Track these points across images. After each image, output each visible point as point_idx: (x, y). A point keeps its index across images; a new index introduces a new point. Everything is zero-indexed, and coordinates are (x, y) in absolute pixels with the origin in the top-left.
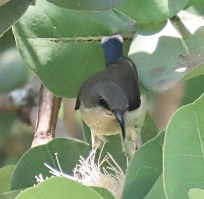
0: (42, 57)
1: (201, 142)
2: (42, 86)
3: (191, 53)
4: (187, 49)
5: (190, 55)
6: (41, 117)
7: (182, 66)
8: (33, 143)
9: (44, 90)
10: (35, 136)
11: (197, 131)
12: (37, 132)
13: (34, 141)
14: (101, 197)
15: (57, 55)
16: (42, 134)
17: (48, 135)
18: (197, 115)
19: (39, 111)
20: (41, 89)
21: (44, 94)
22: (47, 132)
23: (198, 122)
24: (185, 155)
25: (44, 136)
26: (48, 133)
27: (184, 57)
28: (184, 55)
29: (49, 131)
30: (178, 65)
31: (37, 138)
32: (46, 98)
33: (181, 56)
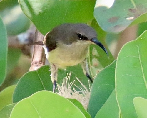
0: (36, 9)
1: (142, 66)
2: (36, 30)
3: (137, 8)
4: (134, 5)
5: (136, 9)
6: (35, 51)
7: (131, 16)
8: (30, 69)
9: (38, 33)
10: (32, 64)
11: (139, 59)
12: (33, 62)
13: (31, 67)
14: (74, 105)
15: (46, 8)
16: (36, 63)
17: (40, 64)
18: (138, 47)
19: (34, 48)
20: (36, 33)
21: (38, 35)
22: (40, 61)
23: (139, 52)
24: (130, 75)
25: (37, 64)
26: (41, 63)
27: (132, 10)
28: (132, 9)
29: (41, 61)
30: (128, 15)
31: (33, 66)
32: (39, 38)
33: (131, 10)
